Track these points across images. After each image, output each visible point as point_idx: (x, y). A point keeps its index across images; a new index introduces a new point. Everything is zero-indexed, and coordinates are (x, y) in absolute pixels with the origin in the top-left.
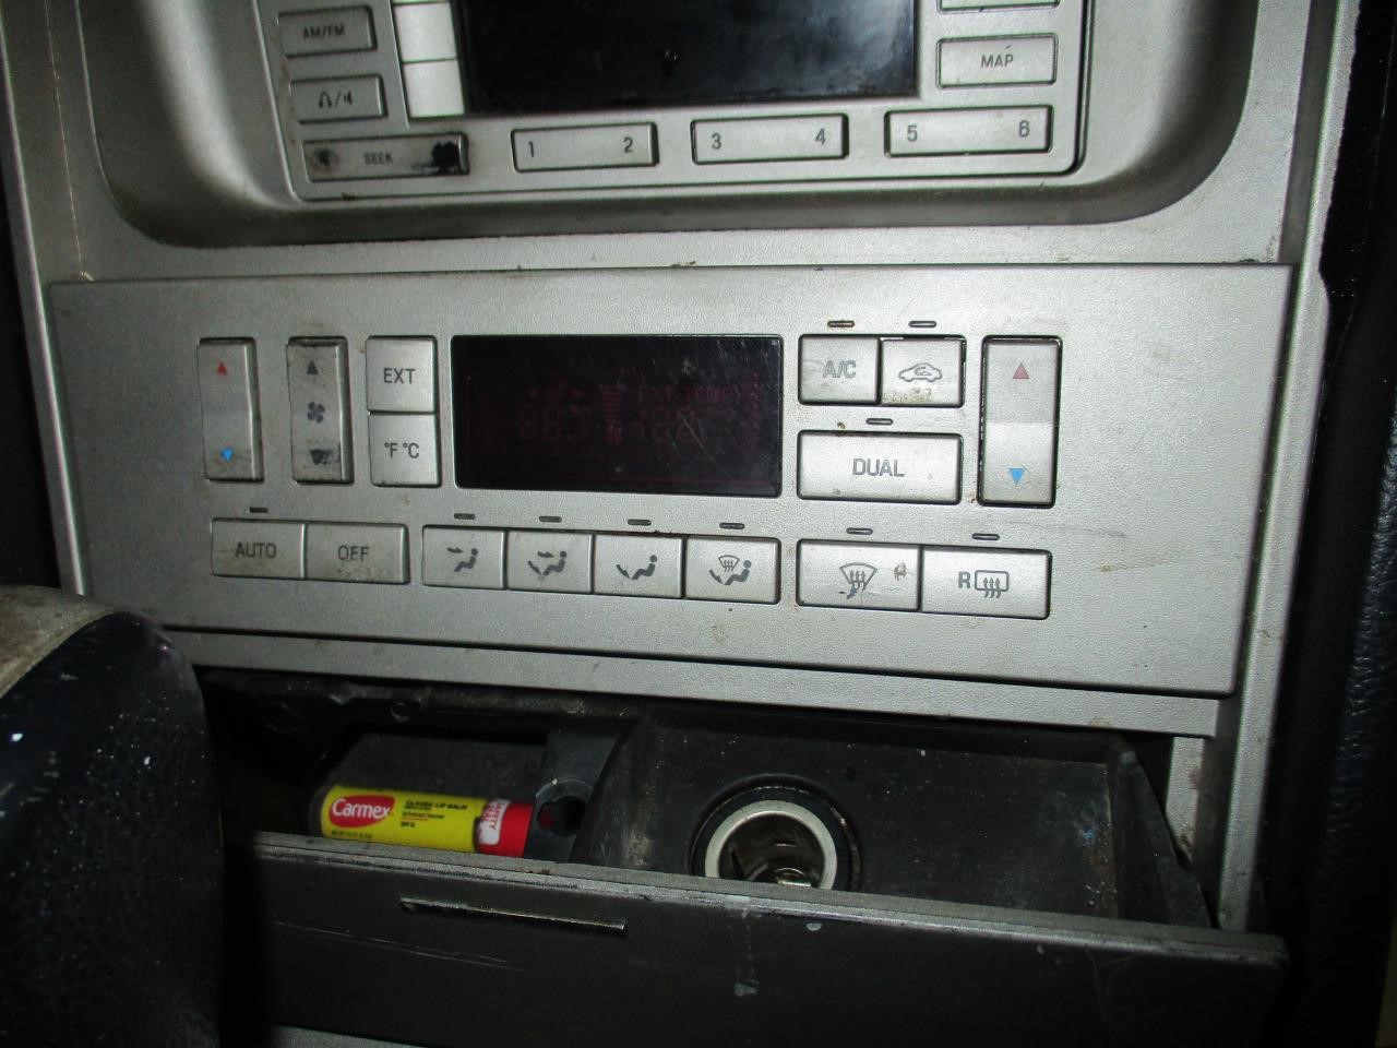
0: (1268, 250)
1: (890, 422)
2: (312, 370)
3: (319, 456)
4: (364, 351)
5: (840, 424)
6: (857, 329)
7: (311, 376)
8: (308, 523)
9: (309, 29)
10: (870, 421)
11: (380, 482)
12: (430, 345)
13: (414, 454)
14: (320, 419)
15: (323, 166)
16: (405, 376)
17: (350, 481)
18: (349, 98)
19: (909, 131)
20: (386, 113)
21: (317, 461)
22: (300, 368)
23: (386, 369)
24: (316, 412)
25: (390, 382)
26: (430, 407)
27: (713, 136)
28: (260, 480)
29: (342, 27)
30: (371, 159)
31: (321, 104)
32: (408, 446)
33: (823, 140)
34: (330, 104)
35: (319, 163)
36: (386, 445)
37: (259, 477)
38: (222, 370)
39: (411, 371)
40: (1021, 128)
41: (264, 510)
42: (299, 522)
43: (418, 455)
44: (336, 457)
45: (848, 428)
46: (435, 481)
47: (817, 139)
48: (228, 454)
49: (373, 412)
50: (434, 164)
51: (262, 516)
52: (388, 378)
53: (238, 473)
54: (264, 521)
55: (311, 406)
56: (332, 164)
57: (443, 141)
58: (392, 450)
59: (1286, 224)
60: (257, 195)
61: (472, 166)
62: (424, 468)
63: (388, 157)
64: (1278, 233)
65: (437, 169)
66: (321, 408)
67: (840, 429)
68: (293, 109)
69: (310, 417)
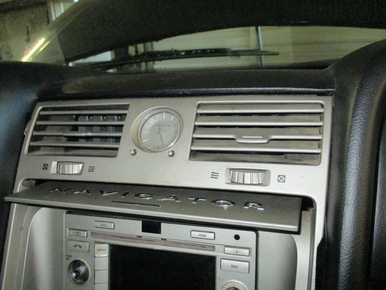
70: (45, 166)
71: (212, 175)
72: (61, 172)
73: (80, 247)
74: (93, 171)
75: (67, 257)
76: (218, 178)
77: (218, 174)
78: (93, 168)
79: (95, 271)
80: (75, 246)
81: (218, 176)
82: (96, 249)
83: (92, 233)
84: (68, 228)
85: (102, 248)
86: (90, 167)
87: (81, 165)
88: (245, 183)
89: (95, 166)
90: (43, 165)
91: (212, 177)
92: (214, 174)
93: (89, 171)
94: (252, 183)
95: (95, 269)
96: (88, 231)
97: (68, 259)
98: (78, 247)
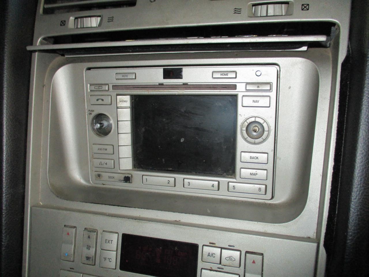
0: (313, 235)
1: (223, 269)
2: (89, 237)
3: (88, 258)
4: (102, 234)
5: (211, 268)
6: (216, 245)
7: (89, 239)
8: (83, 274)
9: (99, 149)
10: (218, 268)
11: (102, 266)
12: (117, 234)
13: (110, 261)
14: (89, 249)
15: (99, 177)
16: (110, 242)
17: (95, 265)
18: (106, 164)
19: (233, 187)
20: (114, 167)
21: (87, 259)
22: (86, 236)
23: (106, 240)
24: (89, 247)
25: (107, 243)
26: (115, 250)
27: (188, 183)
28: (73, 261)
29: (107, 149)
30: (110, 177)
31: (100, 164)
32: (109, 259)
33: (213, 187)
34: (102, 164)
35: (98, 177)
36: (104, 258)
37: (73, 260)
38: (68, 234)
39: (112, 241)
40: (259, 189)
41: (73, 269)
42: (81, 273)
43: (111, 261)
44: (92, 259)
45: (213, 269)
46: (114, 268)
47: (212, 186)
48: (67, 254)
49: (102, 249)
50: (124, 180)
51: (73, 270)
52: (106, 242)
53: (68, 259)
54: (73, 271)
55: (88, 246)
56: (101, 177)
57: (127, 175)
58: (105, 259)
59: (317, 229)
60: (83, 182)
61: (132, 181)
62: (112, 265)
63: (114, 177)
64: (315, 231)
65: (124, 182)
66: (90, 247)
67: (211, 269)
68: (93, 164)
69: (87, 248)
70: (62, 22)
71: (235, 11)
72: (79, 27)
73: (103, 100)
74: (112, 21)
75: (90, 112)
76: (240, 13)
77: (241, 9)
78: (112, 18)
79: (118, 121)
80: (97, 100)
81: (241, 11)
82: (118, 101)
83: (113, 86)
84: (89, 84)
85: (124, 100)
86: (109, 18)
87: (99, 19)
88: (268, 15)
89: (114, 16)
90: (60, 22)
91: (235, 13)
92: (236, 10)
93: (108, 22)
94: (275, 15)
95: (119, 120)
96: (109, 85)
97: (91, 114)
98: (100, 101)
